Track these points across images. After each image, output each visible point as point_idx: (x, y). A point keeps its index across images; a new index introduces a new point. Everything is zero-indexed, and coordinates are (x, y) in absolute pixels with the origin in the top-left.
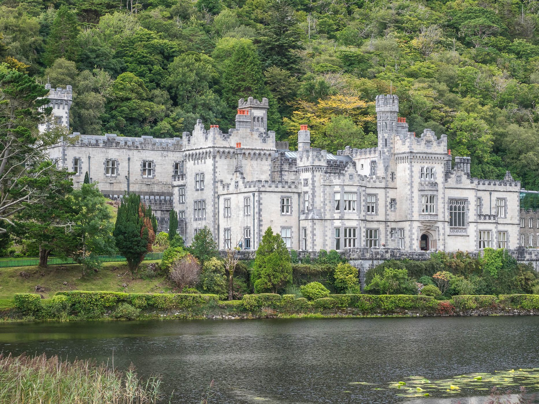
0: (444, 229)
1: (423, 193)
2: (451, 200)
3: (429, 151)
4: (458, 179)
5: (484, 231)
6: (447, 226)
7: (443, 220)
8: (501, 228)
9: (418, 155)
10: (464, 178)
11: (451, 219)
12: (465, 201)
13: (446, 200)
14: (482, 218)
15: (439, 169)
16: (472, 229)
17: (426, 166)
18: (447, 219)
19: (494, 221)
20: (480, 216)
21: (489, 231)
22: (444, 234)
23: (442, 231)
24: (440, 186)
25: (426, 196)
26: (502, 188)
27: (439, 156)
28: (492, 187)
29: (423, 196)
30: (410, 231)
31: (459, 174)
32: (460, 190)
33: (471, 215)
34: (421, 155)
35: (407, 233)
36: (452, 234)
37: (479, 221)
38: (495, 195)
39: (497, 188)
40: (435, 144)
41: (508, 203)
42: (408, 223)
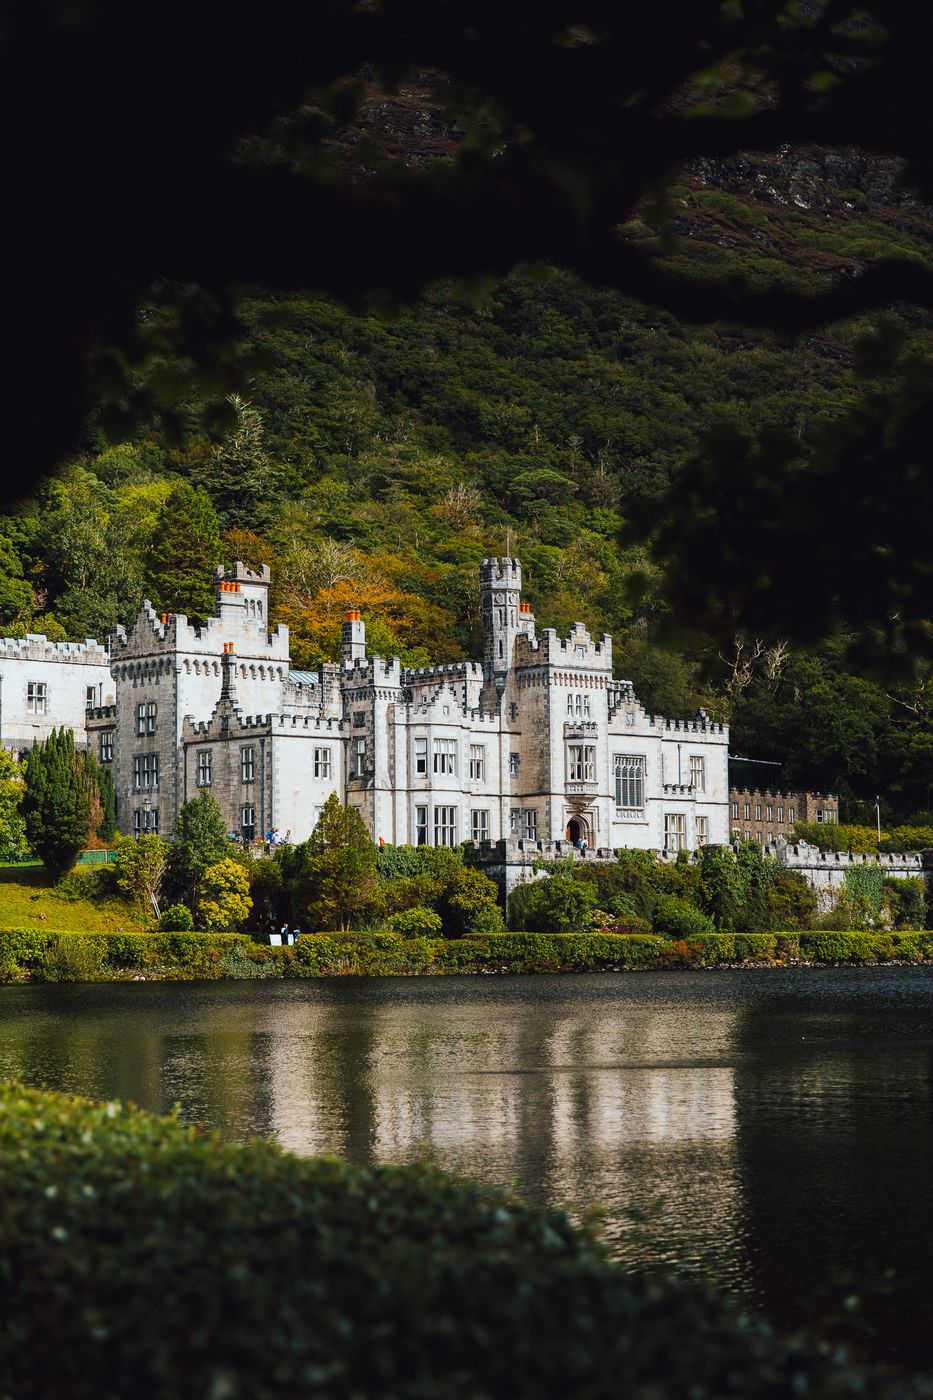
0: (607, 810)
1: (571, 742)
2: (619, 757)
3: (582, 664)
4: (630, 717)
5: (673, 816)
6: (612, 804)
7: (606, 793)
8: (701, 810)
9: (563, 671)
10: (640, 714)
11: (618, 792)
12: (641, 759)
13: (610, 755)
14: (670, 790)
15: (598, 698)
16: (654, 812)
17: (575, 691)
18: (613, 793)
19: (690, 798)
20: (666, 787)
21: (681, 816)
22: (607, 821)
23: (603, 817)
24: (601, 730)
25: (579, 748)
26: (697, 736)
27: (599, 674)
28: (681, 735)
29: (572, 747)
30: (549, 813)
31: (630, 709)
32: (633, 738)
33: (651, 786)
34: (568, 672)
35: (541, 818)
36: (619, 820)
37: (665, 796)
38: (689, 750)
39: (691, 736)
40: (592, 649)
41: (707, 765)
42: (543, 799)
